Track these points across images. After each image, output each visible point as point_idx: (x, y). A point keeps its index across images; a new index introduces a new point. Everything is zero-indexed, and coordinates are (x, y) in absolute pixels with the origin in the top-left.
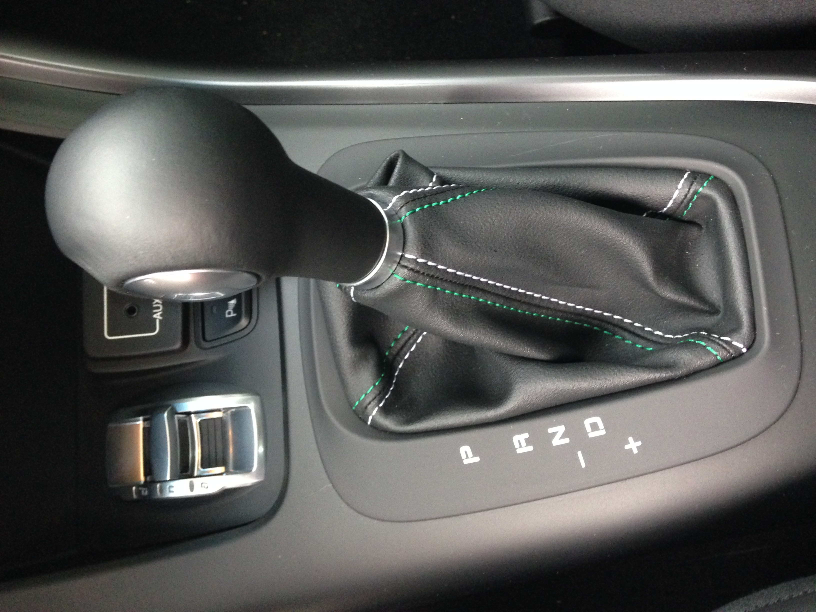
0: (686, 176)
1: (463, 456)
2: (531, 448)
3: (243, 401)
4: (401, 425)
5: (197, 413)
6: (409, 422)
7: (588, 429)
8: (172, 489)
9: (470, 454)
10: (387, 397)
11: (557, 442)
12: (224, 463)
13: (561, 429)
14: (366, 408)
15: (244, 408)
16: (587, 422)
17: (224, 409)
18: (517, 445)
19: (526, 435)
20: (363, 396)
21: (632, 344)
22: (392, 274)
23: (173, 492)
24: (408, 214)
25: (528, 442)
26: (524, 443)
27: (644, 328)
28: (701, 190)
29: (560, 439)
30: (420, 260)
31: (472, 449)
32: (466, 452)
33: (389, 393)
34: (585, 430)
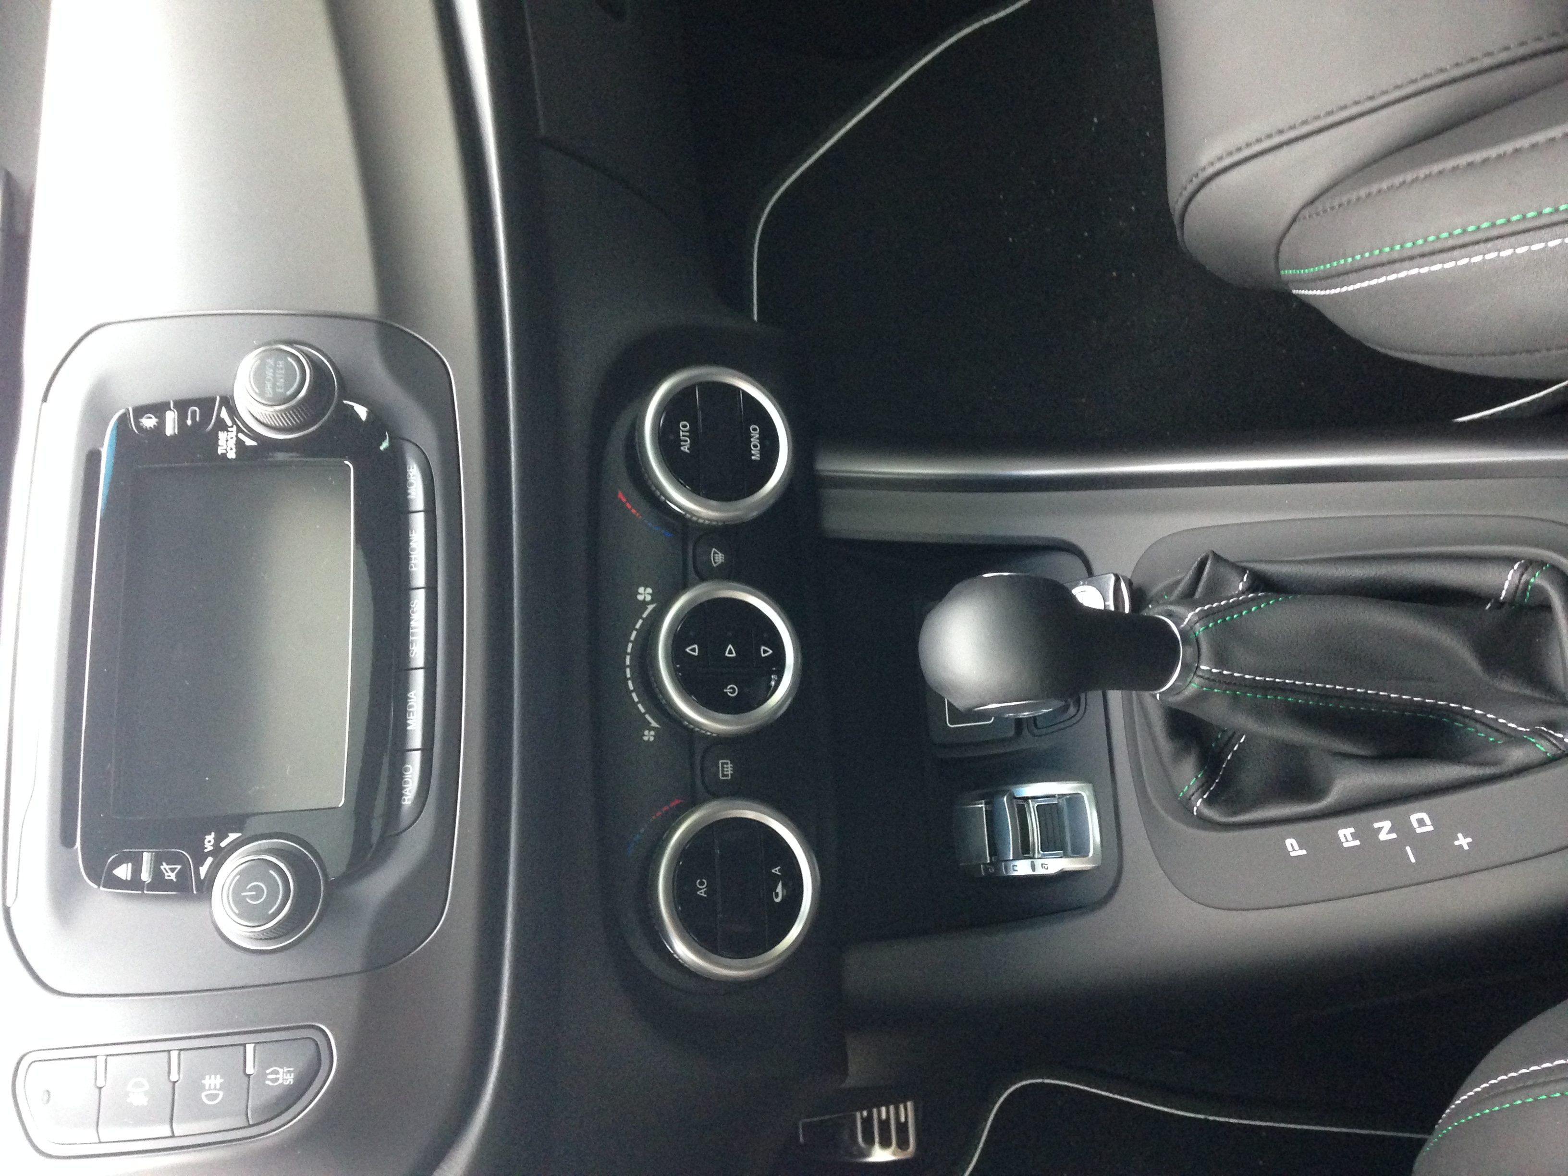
0: (1516, 566)
1: (1290, 848)
2: (1357, 843)
3: (1079, 788)
4: (1225, 816)
5: (1034, 798)
6: (1235, 813)
7: (1415, 824)
8: (1016, 868)
9: (1296, 847)
10: (1211, 789)
11: (1383, 836)
12: (1063, 847)
13: (1387, 825)
14: (1190, 799)
15: (1079, 795)
16: (1414, 818)
17: (1059, 795)
18: (1343, 839)
19: (1352, 830)
20: (1187, 787)
21: (1485, 737)
22: (1190, 682)
23: (1017, 870)
24: (1201, 629)
25: (1354, 836)
26: (1350, 838)
27: (1497, 720)
28: (1532, 580)
29: (1387, 834)
30: (1214, 671)
31: (1298, 842)
32: (1292, 845)
33: (1214, 785)
34: (1412, 825)
